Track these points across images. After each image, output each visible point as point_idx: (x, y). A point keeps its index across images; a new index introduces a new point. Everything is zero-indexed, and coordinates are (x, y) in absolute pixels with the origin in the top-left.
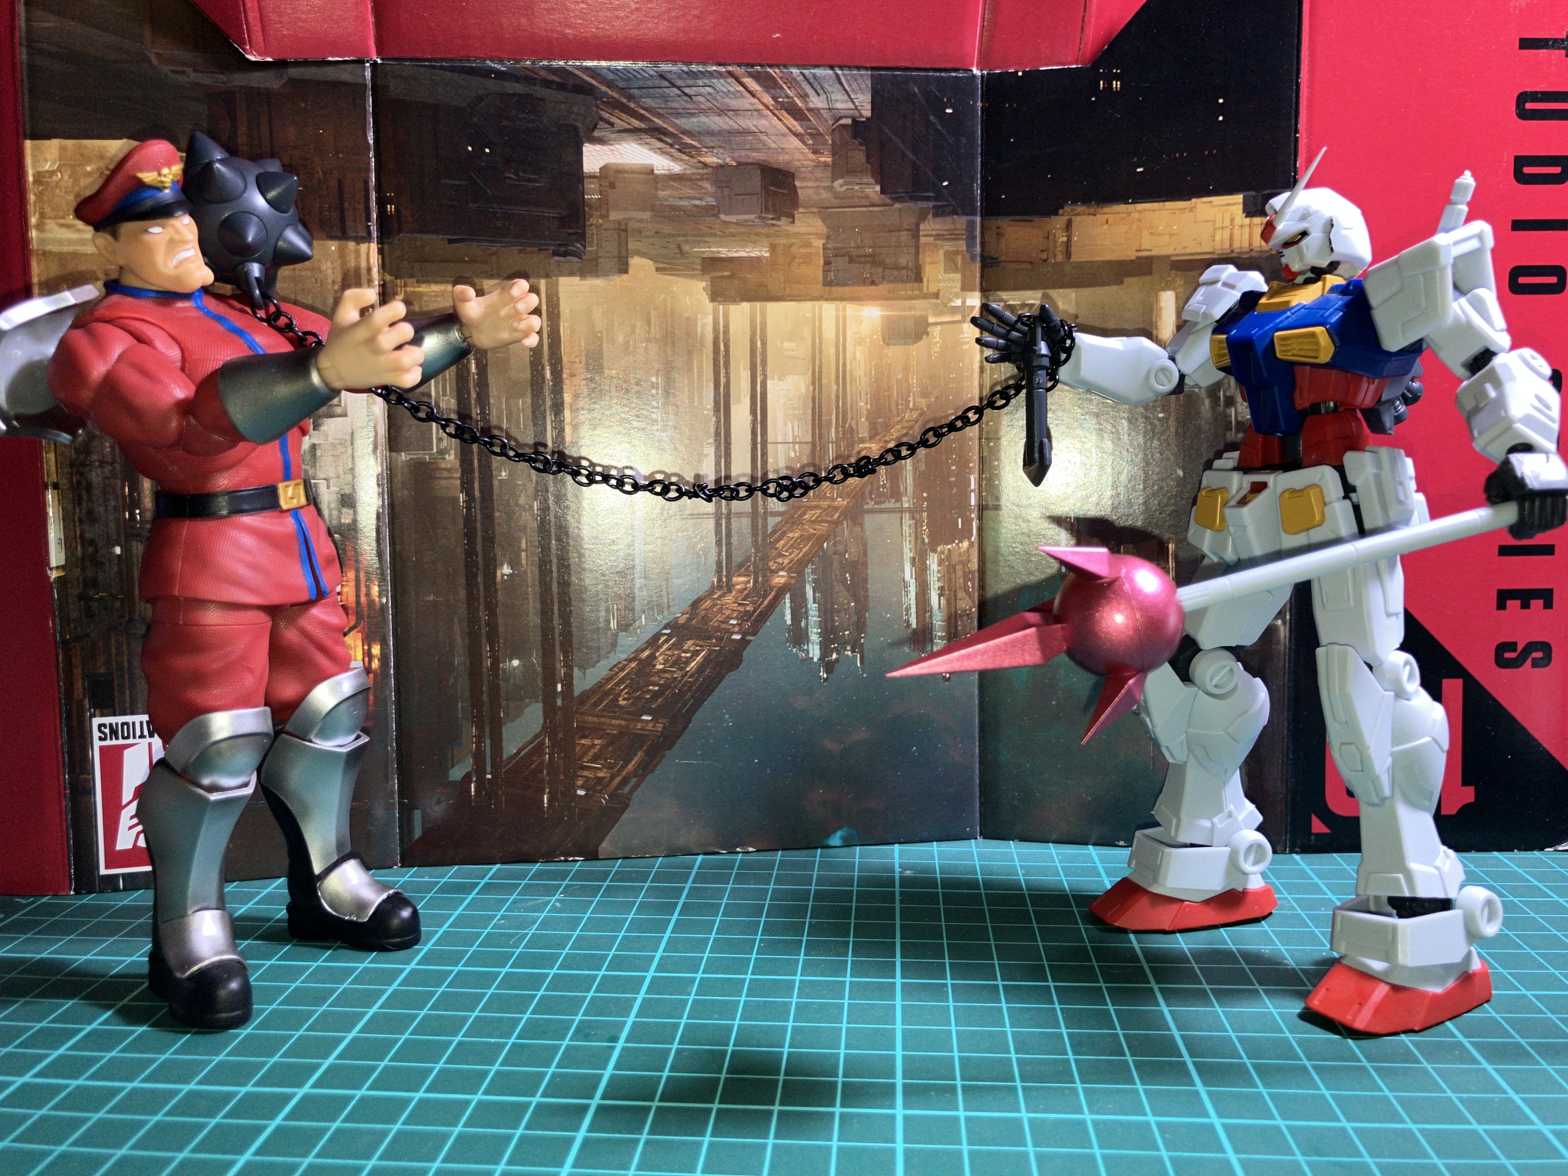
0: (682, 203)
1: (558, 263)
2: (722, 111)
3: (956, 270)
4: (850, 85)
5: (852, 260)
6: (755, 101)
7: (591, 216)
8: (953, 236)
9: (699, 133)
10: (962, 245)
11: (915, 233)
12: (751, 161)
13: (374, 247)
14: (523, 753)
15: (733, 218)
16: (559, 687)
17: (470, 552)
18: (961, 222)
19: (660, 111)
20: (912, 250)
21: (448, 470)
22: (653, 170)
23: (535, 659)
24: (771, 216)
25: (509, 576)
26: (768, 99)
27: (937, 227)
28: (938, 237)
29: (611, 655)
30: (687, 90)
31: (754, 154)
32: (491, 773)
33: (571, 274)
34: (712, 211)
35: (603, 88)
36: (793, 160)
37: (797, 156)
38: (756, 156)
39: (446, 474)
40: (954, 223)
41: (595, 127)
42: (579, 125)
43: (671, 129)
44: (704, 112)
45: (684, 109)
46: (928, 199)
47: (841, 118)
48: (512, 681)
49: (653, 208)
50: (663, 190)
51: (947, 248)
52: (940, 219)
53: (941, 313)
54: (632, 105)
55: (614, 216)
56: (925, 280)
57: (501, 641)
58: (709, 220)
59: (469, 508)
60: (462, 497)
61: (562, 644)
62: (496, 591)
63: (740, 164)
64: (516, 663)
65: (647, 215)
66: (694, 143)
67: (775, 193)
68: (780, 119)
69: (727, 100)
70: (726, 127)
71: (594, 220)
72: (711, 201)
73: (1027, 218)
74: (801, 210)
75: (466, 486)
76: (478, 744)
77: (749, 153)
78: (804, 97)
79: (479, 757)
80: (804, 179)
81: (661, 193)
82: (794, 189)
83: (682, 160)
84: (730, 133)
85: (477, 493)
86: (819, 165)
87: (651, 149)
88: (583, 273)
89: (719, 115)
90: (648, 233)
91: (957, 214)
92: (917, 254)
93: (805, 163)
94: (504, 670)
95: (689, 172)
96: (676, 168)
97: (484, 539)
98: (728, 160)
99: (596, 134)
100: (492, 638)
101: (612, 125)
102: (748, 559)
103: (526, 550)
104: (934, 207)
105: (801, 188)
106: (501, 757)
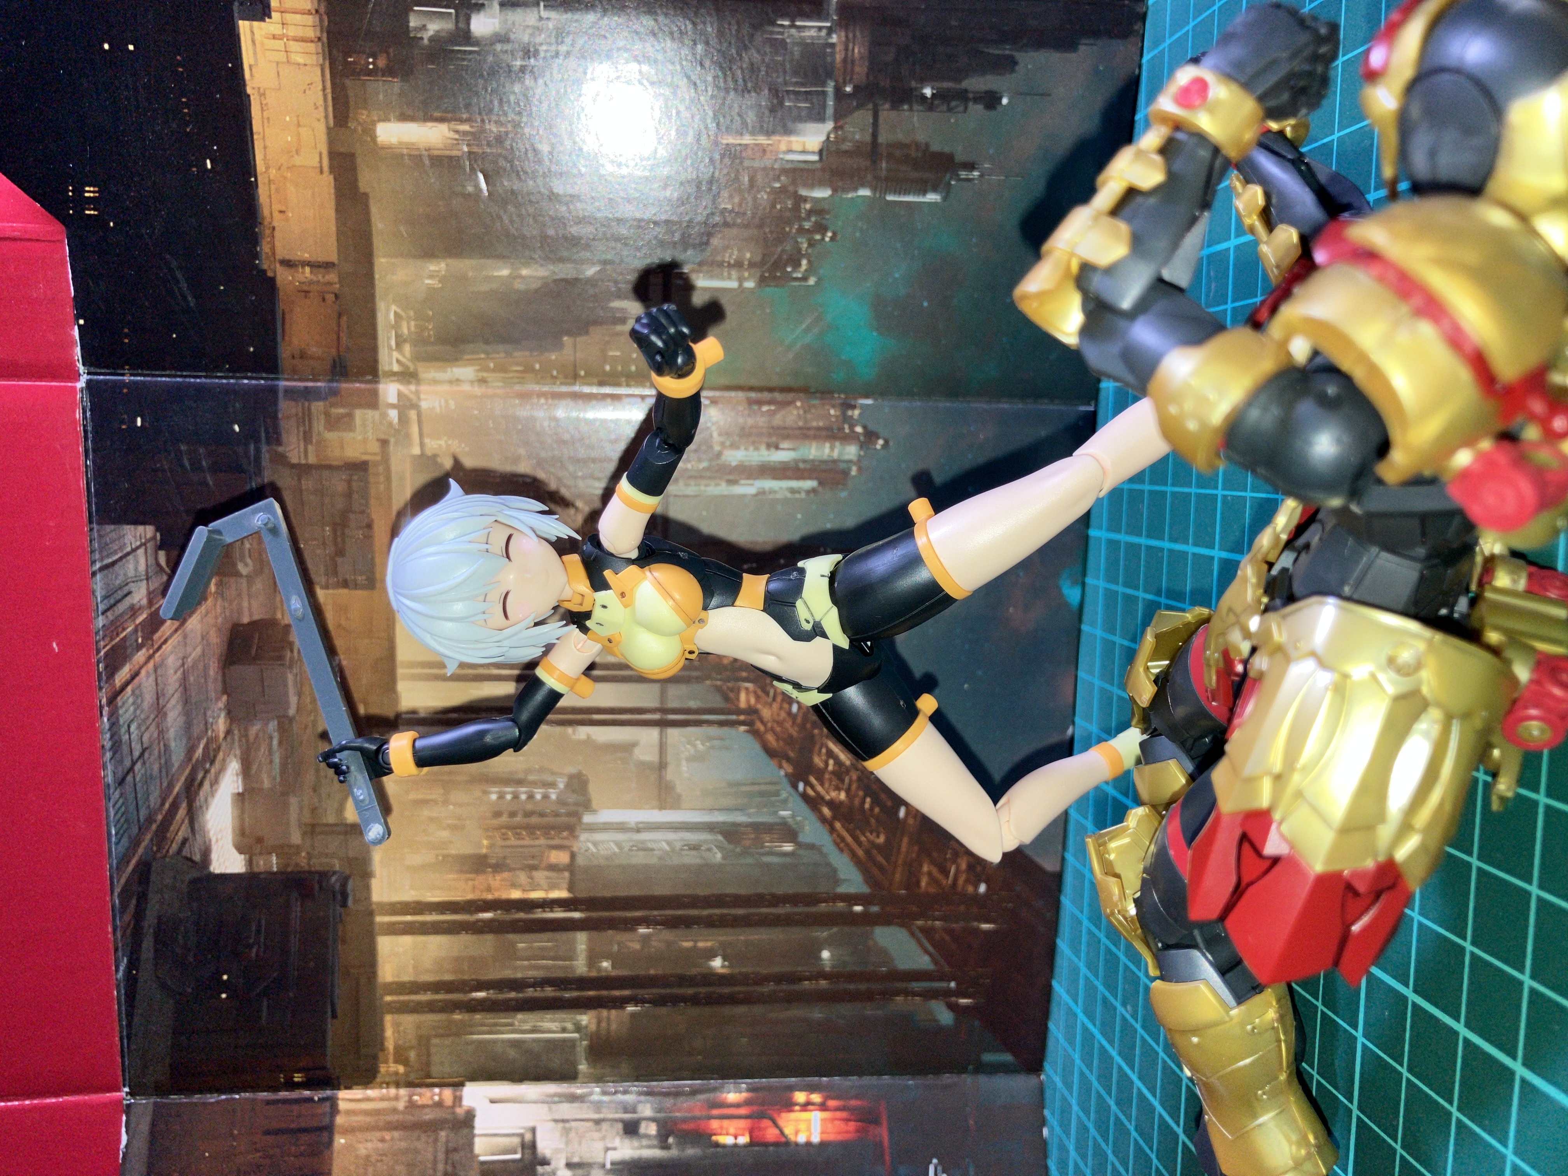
0: (277, 760)
1: (356, 901)
2: (160, 711)
3: (350, 416)
4: (115, 552)
5: (340, 552)
6: (143, 672)
7: (297, 865)
8: (306, 419)
9: (189, 739)
10: (318, 406)
11: (304, 469)
12: (220, 678)
13: (343, 1094)
14: (930, 948)
15: (293, 699)
16: (858, 908)
17: (694, 1001)
18: (285, 407)
19: (165, 784)
20: (326, 473)
21: (599, 1022)
22: (239, 794)
23: (823, 934)
24: (289, 654)
25: (724, 959)
26: (140, 656)
27: (293, 439)
28: (307, 438)
29: (825, 850)
30: (136, 754)
31: (212, 673)
32: (949, 981)
33: (368, 888)
34: (285, 724)
35: (141, 850)
36: (215, 625)
37: (210, 619)
38: (213, 669)
39: (604, 1025)
40: (288, 417)
41: (190, 859)
42: (188, 878)
43: (187, 772)
44: (162, 733)
45: (160, 757)
46: (258, 450)
47: (158, 564)
48: (847, 958)
49: (285, 794)
50: (263, 782)
51: (321, 428)
52: (284, 437)
53: (408, 436)
54: (160, 817)
55: (296, 838)
56: (365, 458)
57: (800, 969)
58: (295, 726)
59: (643, 1001)
60: (631, 1009)
61: (808, 904)
62: (740, 973)
63: (225, 691)
64: (826, 954)
65: (293, 801)
66: (202, 746)
67: (259, 647)
68: (165, 641)
69: (146, 705)
70: (179, 708)
71: (302, 861)
72: (273, 725)
73: (279, 318)
74: (279, 616)
75: (619, 1003)
76: (915, 994)
77: (210, 681)
78: (134, 611)
79: (930, 995)
80: (240, 611)
81: (267, 784)
82: (254, 625)
83: (224, 760)
84: (186, 701)
85: (627, 993)
86: (220, 594)
87: (213, 796)
88: (366, 875)
89: (165, 715)
90: (316, 800)
91: (276, 412)
92: (330, 467)
93: (219, 610)
94: (833, 967)
95: (238, 752)
96: (234, 766)
97: (680, 985)
98: (221, 705)
99: (197, 858)
100: (794, 978)
101: (185, 841)
102: (718, 689)
103: (696, 942)
104: (268, 442)
105: (251, 616)
106: (933, 971)
